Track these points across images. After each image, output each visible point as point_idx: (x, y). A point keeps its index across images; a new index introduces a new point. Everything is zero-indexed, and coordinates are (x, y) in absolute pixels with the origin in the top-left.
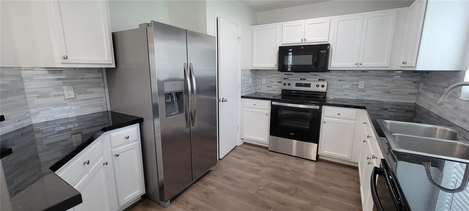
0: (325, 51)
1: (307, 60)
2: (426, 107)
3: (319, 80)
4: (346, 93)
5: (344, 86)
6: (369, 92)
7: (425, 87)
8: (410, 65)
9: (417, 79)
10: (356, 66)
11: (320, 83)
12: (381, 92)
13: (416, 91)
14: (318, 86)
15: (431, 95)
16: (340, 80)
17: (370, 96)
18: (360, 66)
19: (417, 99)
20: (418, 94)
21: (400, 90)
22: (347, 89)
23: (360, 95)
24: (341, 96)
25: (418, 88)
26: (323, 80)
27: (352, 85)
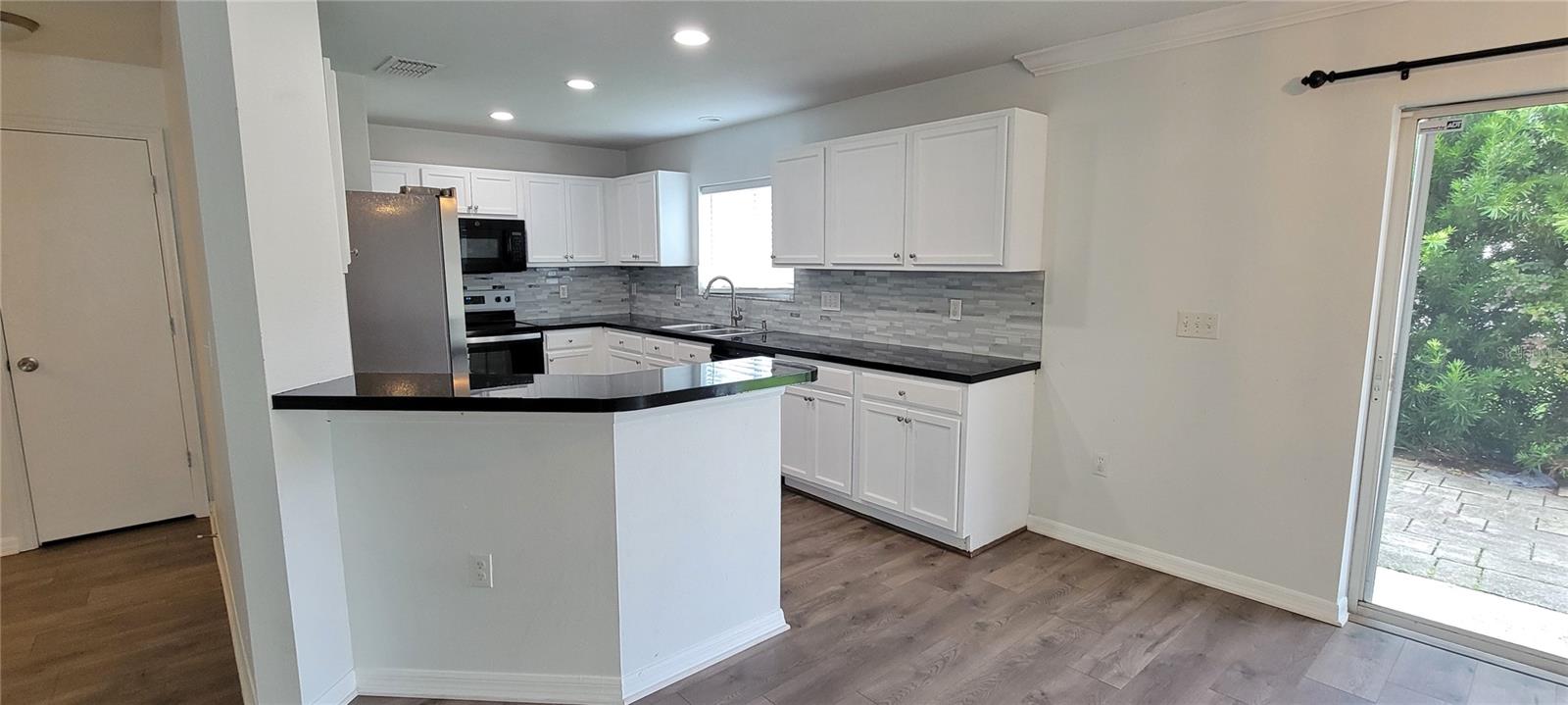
0: (520, 234)
1: (489, 248)
2: (653, 314)
3: (494, 287)
4: (543, 309)
5: (539, 297)
6: (575, 303)
7: (643, 288)
8: (645, 259)
9: (627, 278)
10: (566, 260)
11: (502, 294)
12: (590, 302)
13: (627, 296)
14: (498, 300)
15: (657, 298)
16: (530, 286)
17: (577, 310)
18: (571, 260)
19: (631, 307)
20: (632, 299)
21: (612, 295)
22: (544, 301)
23: (565, 310)
24: (537, 315)
25: (630, 291)
26: (502, 287)
27: (551, 293)
